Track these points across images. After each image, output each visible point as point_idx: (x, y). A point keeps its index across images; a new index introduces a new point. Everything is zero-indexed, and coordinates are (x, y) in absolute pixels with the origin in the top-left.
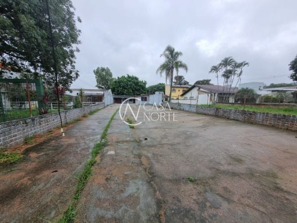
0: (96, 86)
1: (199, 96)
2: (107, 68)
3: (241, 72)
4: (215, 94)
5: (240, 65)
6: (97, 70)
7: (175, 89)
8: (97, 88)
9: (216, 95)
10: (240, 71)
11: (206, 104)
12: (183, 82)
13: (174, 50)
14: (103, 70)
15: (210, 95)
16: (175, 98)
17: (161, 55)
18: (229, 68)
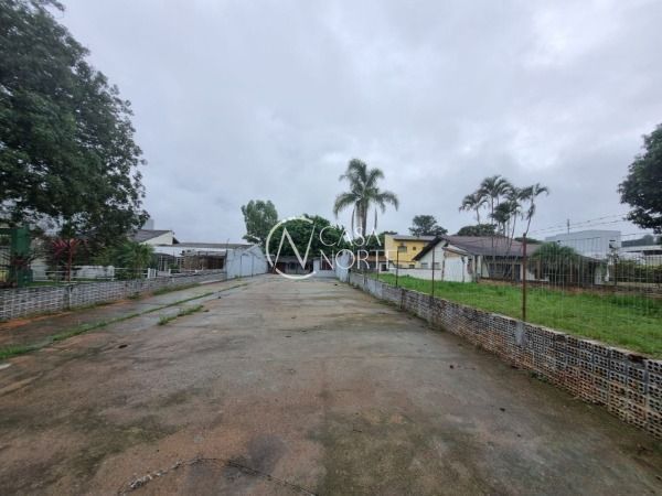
0: (245, 238)
1: (447, 261)
2: (269, 202)
3: (533, 207)
4: (476, 257)
5: (527, 193)
6: (249, 205)
7: (405, 244)
8: (245, 242)
9: (479, 259)
10: (530, 206)
11: (460, 280)
12: (432, 229)
13: (365, 166)
14: (260, 205)
15: (466, 259)
16: (406, 265)
17: (342, 177)
18: (502, 199)
